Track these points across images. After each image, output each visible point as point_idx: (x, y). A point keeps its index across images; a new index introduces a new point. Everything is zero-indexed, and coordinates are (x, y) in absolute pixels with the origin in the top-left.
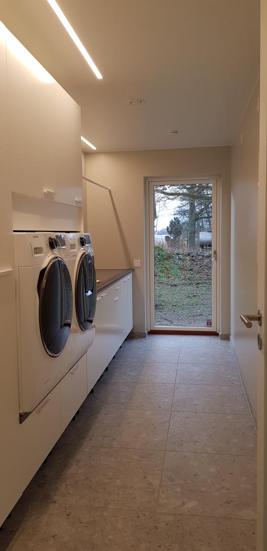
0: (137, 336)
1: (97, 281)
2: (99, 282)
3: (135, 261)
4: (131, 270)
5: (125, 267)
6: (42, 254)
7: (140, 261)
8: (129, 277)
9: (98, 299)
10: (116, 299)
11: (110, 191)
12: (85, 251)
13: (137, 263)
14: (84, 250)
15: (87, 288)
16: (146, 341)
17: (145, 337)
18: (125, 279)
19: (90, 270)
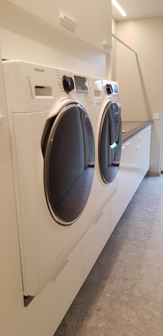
0: (153, 174)
1: (123, 131)
2: (124, 132)
3: (154, 114)
4: (151, 121)
5: (146, 119)
6: (52, 97)
7: (158, 114)
8: (149, 128)
9: (123, 148)
10: (138, 147)
11: (136, 54)
12: (111, 100)
13: (155, 116)
14: (110, 98)
15: (112, 140)
16: (160, 179)
17: (159, 176)
18: (146, 129)
19: (116, 121)
